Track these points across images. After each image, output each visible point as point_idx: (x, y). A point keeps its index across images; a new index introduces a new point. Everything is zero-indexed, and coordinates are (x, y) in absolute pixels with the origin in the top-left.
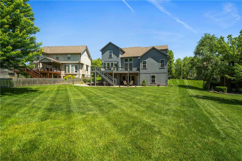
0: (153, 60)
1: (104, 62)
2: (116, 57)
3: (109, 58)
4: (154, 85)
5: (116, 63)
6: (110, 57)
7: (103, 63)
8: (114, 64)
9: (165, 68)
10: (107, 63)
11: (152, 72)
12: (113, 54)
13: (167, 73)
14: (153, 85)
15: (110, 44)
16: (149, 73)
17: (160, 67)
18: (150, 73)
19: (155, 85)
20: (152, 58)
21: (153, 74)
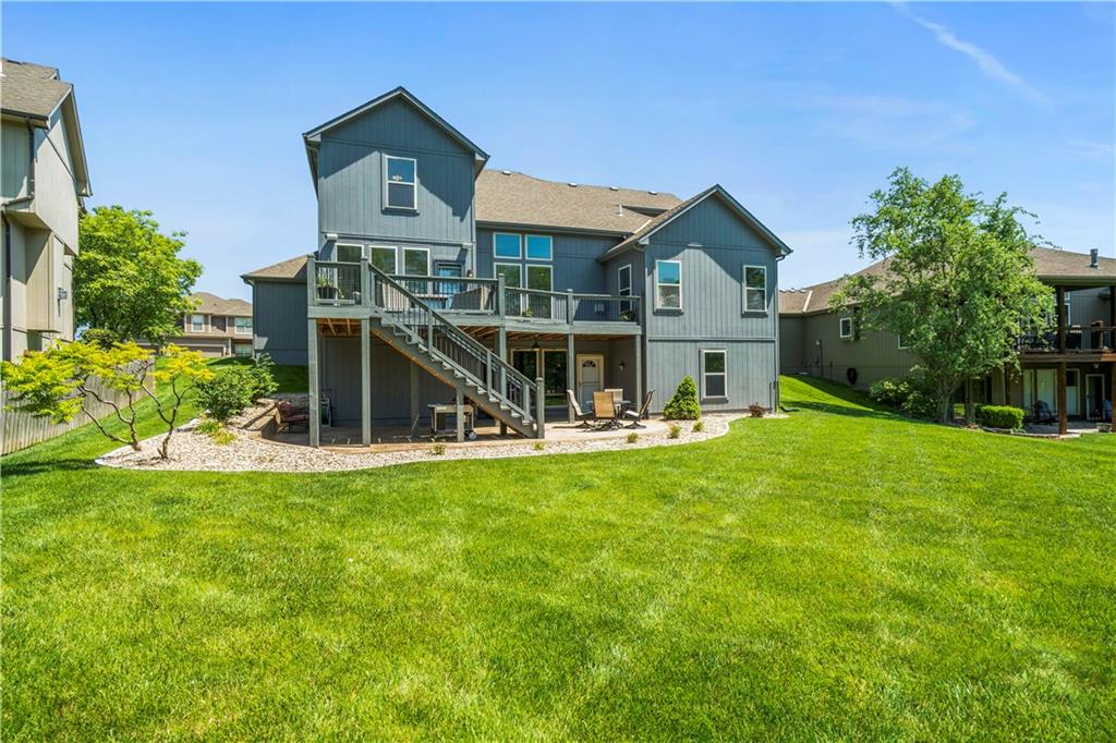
0: (713, 262)
1: (343, 237)
2: (450, 210)
3: (386, 212)
4: (720, 407)
5: (452, 255)
6: (400, 203)
7: (331, 242)
8: (434, 262)
9: (764, 315)
10: (373, 245)
11: (709, 336)
12: (422, 182)
13: (774, 342)
14: (715, 407)
15: (401, 101)
16: (693, 337)
17: (745, 309)
18: (698, 337)
19: (725, 407)
20: (705, 252)
21: (715, 344)
